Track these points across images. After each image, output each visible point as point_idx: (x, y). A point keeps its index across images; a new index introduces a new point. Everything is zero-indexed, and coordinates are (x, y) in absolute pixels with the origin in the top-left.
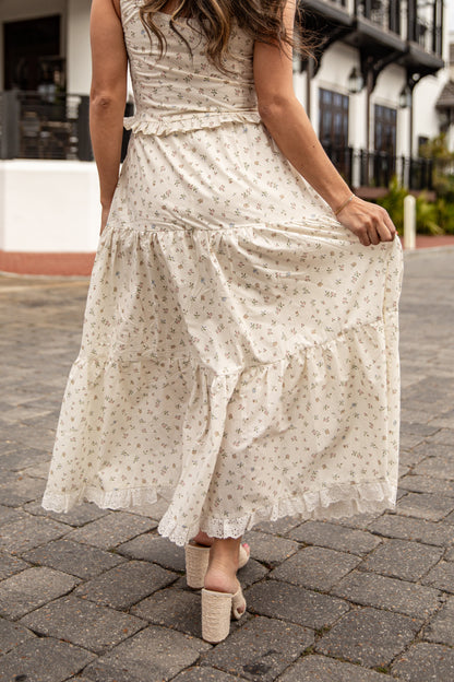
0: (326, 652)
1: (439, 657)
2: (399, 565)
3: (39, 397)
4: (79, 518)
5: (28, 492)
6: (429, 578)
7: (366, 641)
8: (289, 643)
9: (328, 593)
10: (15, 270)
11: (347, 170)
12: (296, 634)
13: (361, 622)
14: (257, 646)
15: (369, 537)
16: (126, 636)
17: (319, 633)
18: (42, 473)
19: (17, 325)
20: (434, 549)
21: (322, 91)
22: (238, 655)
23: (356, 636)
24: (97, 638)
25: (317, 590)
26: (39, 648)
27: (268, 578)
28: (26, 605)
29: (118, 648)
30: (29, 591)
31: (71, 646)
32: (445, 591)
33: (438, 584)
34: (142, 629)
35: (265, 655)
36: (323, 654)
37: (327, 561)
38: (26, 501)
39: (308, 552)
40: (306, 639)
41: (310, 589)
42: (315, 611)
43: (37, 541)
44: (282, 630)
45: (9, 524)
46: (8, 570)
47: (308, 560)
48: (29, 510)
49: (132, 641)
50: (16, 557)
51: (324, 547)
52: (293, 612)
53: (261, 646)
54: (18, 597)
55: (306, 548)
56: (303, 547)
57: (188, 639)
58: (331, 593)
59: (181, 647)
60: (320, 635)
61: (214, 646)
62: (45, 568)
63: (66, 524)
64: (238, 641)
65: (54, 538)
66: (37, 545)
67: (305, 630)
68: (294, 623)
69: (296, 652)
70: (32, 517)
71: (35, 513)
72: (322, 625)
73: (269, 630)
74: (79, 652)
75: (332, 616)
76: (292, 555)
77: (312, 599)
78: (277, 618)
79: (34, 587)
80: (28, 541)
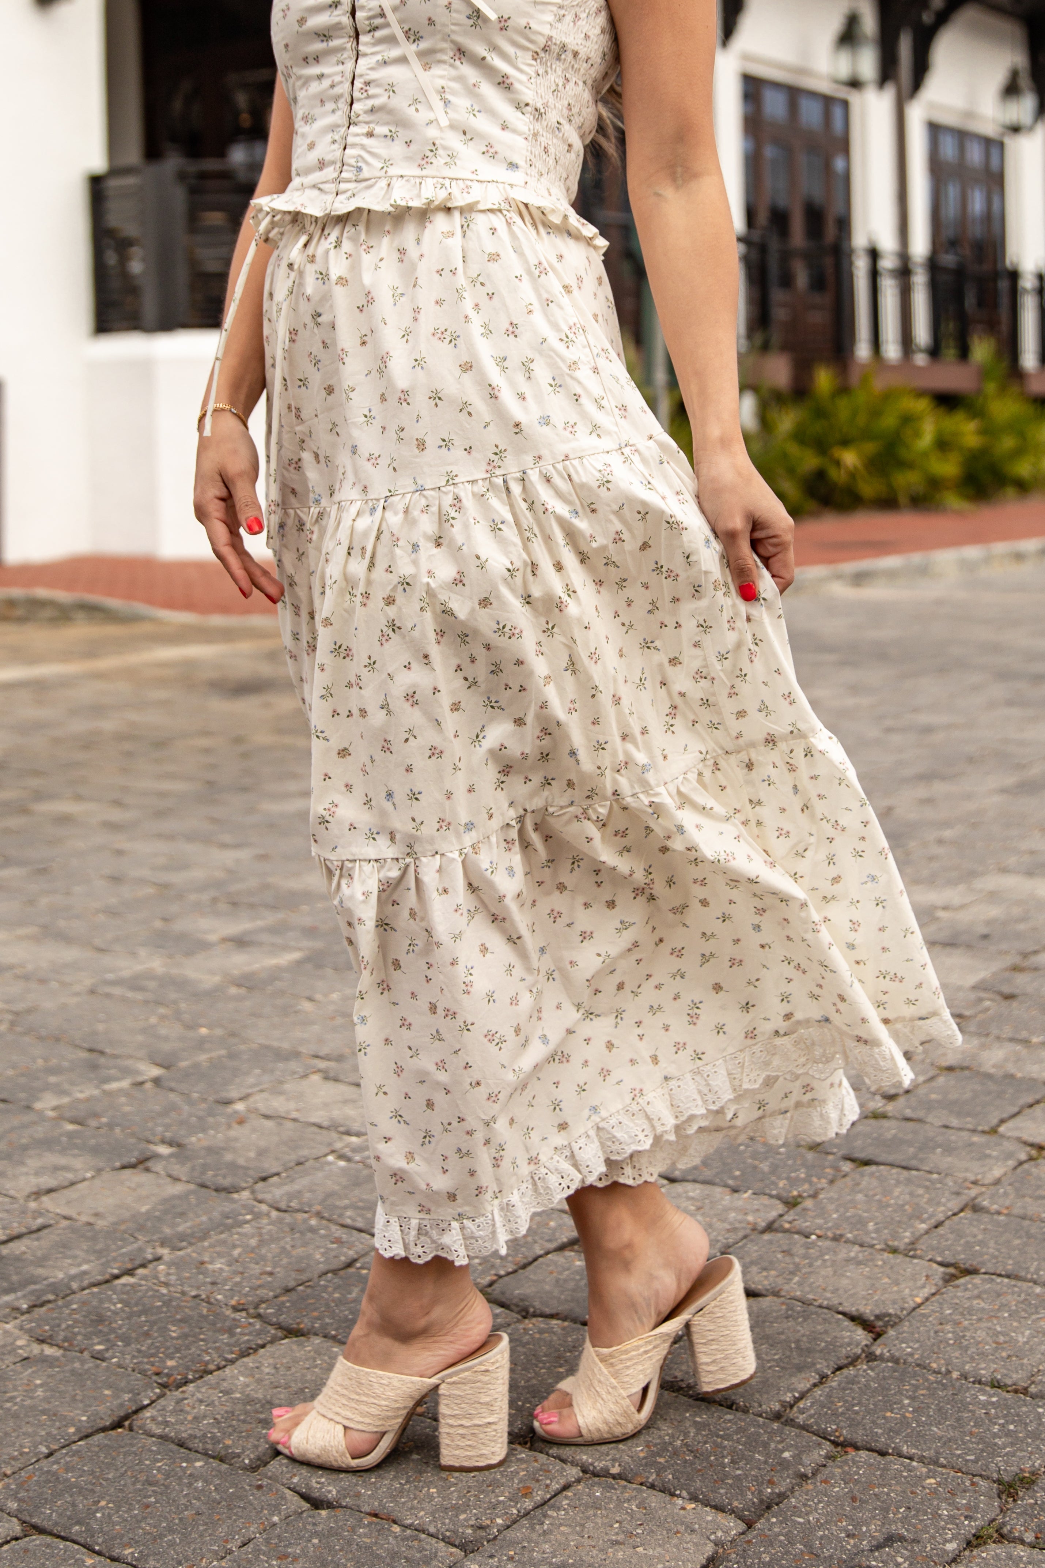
0: (1029, 1537)
3: (270, 918)
5: (262, 1153)
8: (936, 1516)
9: (1025, 1392)
10: (189, 606)
11: (1004, 328)
12: (953, 1494)
14: (857, 1525)
16: (528, 1504)
17: (1009, 1489)
18: (292, 1105)
19: (204, 742)
21: (935, 129)
22: (808, 1545)
24: (457, 1509)
25: (996, 1385)
26: (316, 1534)
27: (871, 1357)
29: (510, 1534)
31: (396, 1529)
34: (566, 1487)
35: (879, 1547)
36: (1022, 1542)
37: (1016, 1311)
38: (257, 1175)
39: (966, 1289)
40: (977, 1507)
41: (980, 1382)
42: (995, 1435)
43: (294, 1275)
44: (915, 1485)
45: (222, 1233)
46: (228, 1345)
47: (970, 1311)
48: (268, 1197)
49: (545, 1516)
50: (244, 1314)
51: (1008, 1276)
52: (940, 1438)
53: (868, 1525)
54: (257, 1412)
55: (962, 1281)
56: (953, 1277)
57: (683, 1508)
58: (1033, 1389)
59: (669, 1530)
60: (1010, 1495)
61: (750, 1525)
62: (317, 1340)
63: (360, 1230)
64: (808, 1514)
65: (333, 1267)
66: (292, 1284)
67: (973, 1484)
68: (944, 1466)
69: (954, 1537)
70: (274, 1214)
71: (283, 1205)
72: (1014, 1469)
73: (884, 1486)
74: (416, 1543)
75: (1038, 1448)
76: (927, 1299)
77: (985, 1405)
78: (900, 1455)
79: (295, 1387)
80: (271, 1274)
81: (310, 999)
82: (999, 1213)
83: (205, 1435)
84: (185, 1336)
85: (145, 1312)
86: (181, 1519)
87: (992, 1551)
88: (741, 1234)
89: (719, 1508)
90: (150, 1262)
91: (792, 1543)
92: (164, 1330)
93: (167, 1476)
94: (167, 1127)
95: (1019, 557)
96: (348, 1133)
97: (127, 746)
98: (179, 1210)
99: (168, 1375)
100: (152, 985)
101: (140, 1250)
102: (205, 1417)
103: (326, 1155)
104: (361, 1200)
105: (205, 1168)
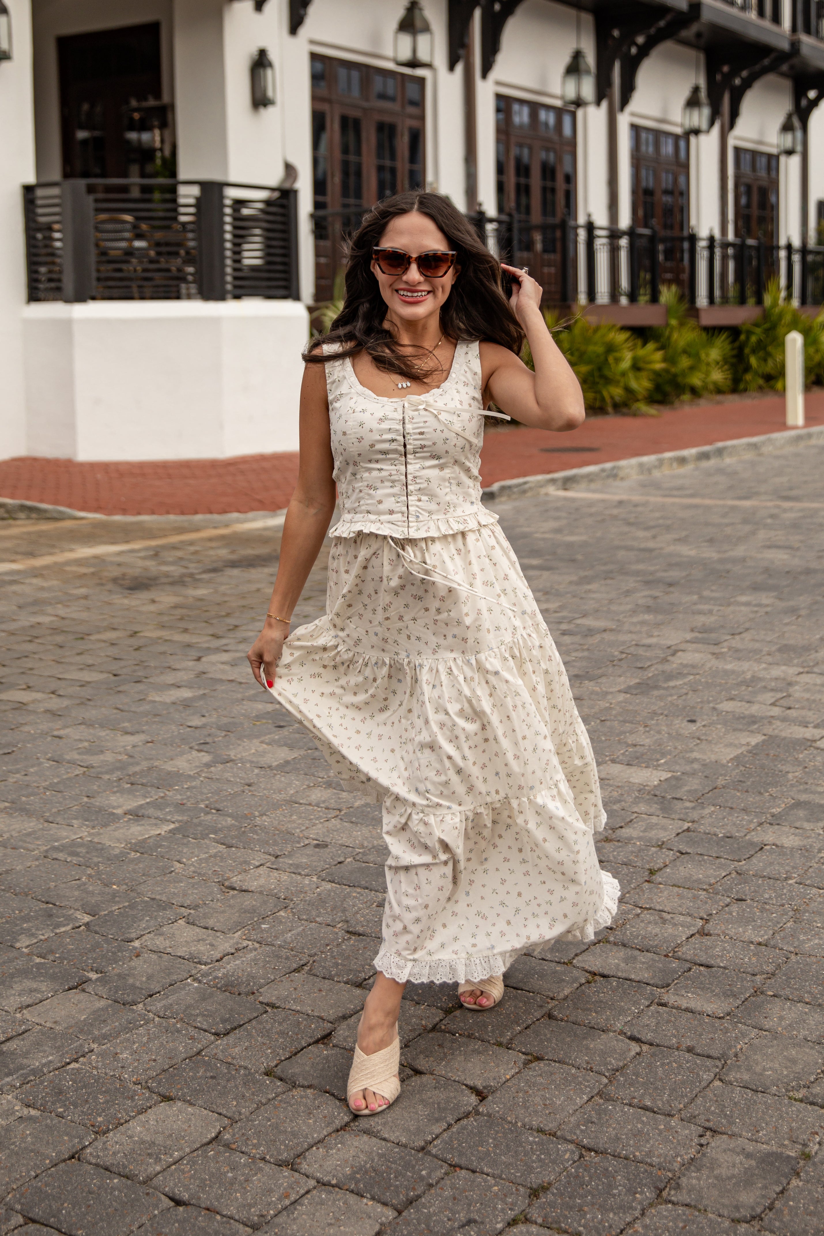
0: (540, 1220)
1: (681, 1225)
2: (656, 1088)
4: (224, 1021)
5: (150, 978)
6: (693, 1109)
7: (593, 1204)
8: (495, 1208)
9: (554, 1135)
11: (685, 276)
12: (505, 1196)
13: (591, 1178)
14: (454, 1214)
15: (623, 1044)
16: (287, 1202)
17: (535, 1193)
18: (167, 943)
19: (111, 635)
20: (709, 1062)
21: (636, 129)
22: (428, 1226)
23: (582, 1197)
24: (250, 1206)
25: (540, 1131)
26: (177, 1221)
27: (478, 1113)
28: (158, 1160)
29: (276, 1220)
30: (160, 1139)
31: (218, 1217)
32: (711, 1129)
33: (701, 1120)
34: (307, 1192)
35: (463, 1226)
36: (536, 1223)
37: (559, 1085)
38: (146, 994)
39: (535, 1070)
40: (516, 1203)
41: (532, 1129)
42: (533, 1162)
43: (167, 1060)
44: (487, 1191)
45: (127, 1033)
46: (131, 1107)
47: (534, 1084)
48: (153, 1008)
49: (295, 1209)
50: (140, 1087)
51: (559, 1062)
52: (505, 1163)
53: (459, 1213)
54: (147, 1149)
55: (534, 1064)
56: (531, 1061)
57: (366, 1204)
58: (559, 1133)
59: (358, 1217)
60: (535, 1196)
61: (400, 1213)
62: (179, 1104)
63: (205, 1031)
64: (430, 1207)
65: (189, 1055)
66: (166, 1067)
67: (517, 1190)
68: (504, 1179)
69: (502, 1220)
70: (157, 1019)
71: (161, 1014)
72: (540, 1181)
73: (471, 1191)
74: (228, 1226)
75: (554, 1169)
76: (513, 1076)
77: (531, 1144)
78: (483, 1173)
79: (167, 1133)
80: (155, 1060)
81: (179, 862)
82: (562, 1020)
83: (119, 1163)
84: (107, 1102)
85: (85, 1086)
86: (107, 1214)
87: (521, 1228)
88: (417, 1033)
89: (385, 1204)
90: (87, 1053)
91: (419, 1224)
92: (96, 1098)
93: (99, 1188)
94: (95, 960)
95: (682, 461)
96: (200, 963)
97: (59, 639)
98: (103, 1018)
99: (99, 1127)
100: (83, 850)
101: (81, 1045)
102: (119, 1152)
103: (187, 979)
104: (206, 1010)
105: (117, 989)
